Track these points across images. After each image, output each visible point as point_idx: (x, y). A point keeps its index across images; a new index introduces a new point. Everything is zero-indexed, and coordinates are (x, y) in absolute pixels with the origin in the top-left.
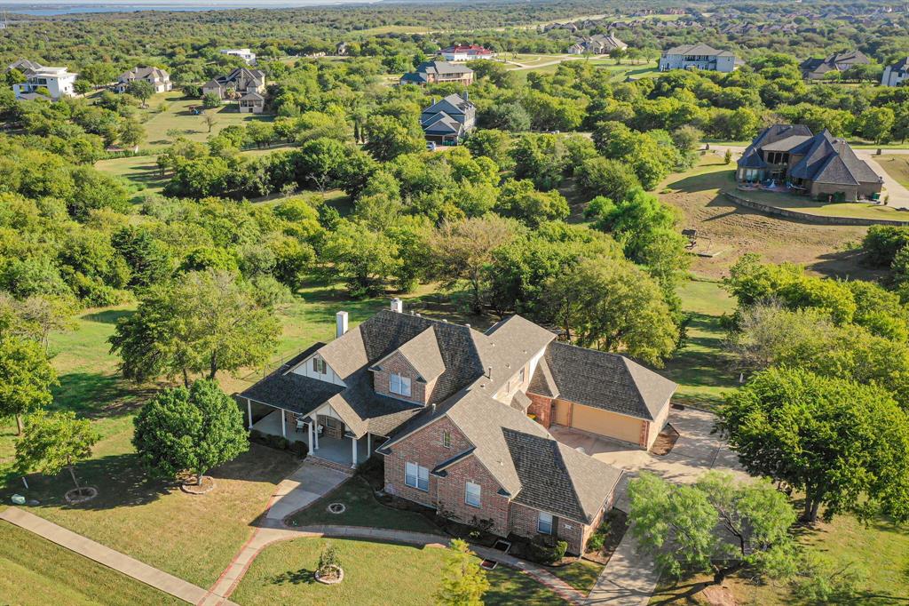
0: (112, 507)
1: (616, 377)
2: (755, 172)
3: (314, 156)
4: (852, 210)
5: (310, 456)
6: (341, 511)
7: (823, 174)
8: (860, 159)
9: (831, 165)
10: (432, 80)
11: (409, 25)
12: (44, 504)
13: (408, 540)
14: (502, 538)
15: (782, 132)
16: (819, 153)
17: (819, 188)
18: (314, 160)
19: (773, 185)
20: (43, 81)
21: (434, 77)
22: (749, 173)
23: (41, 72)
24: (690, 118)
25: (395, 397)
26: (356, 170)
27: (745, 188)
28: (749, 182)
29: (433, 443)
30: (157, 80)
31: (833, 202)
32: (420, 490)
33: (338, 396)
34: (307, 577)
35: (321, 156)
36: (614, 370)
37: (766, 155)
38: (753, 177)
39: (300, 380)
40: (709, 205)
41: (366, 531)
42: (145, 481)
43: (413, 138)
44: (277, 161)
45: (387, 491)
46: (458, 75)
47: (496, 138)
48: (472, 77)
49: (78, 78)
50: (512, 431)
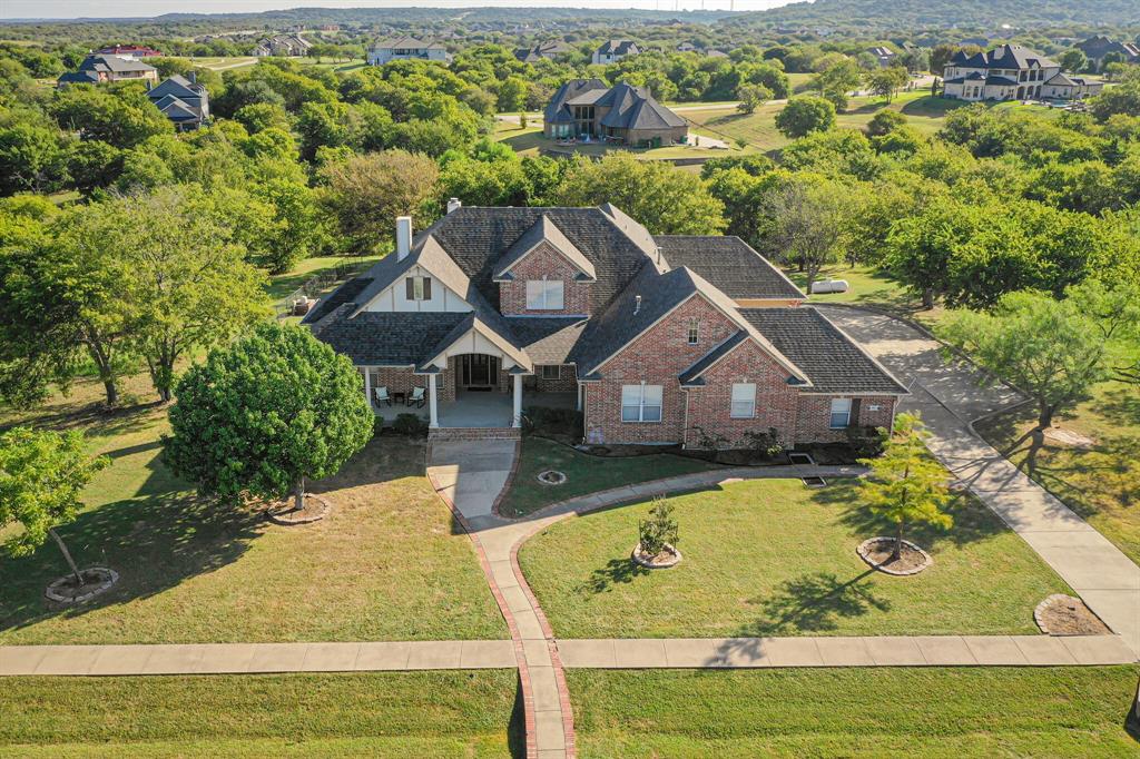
0: (175, 583)
1: (741, 260)
2: (567, 128)
3: (14, 149)
4: (672, 153)
5: (435, 430)
6: (561, 482)
7: (638, 120)
9: (643, 111)
10: (105, 79)
13: (691, 486)
14: (792, 451)
15: (580, 86)
16: (627, 102)
17: (638, 135)
18: (15, 155)
19: (588, 139)
21: (107, 76)
22: (561, 128)
24: (459, 91)
25: (538, 316)
26: (93, 159)
27: (562, 144)
28: (563, 138)
29: (671, 344)
31: (653, 147)
32: (647, 424)
33: (478, 321)
34: (630, 567)
35: (25, 149)
36: (735, 253)
37: (573, 110)
38: (566, 133)
39: (384, 318)
42: (192, 530)
43: (153, 119)
45: (591, 441)
46: (138, 73)
47: (268, 113)
48: (156, 76)
50: (752, 310)
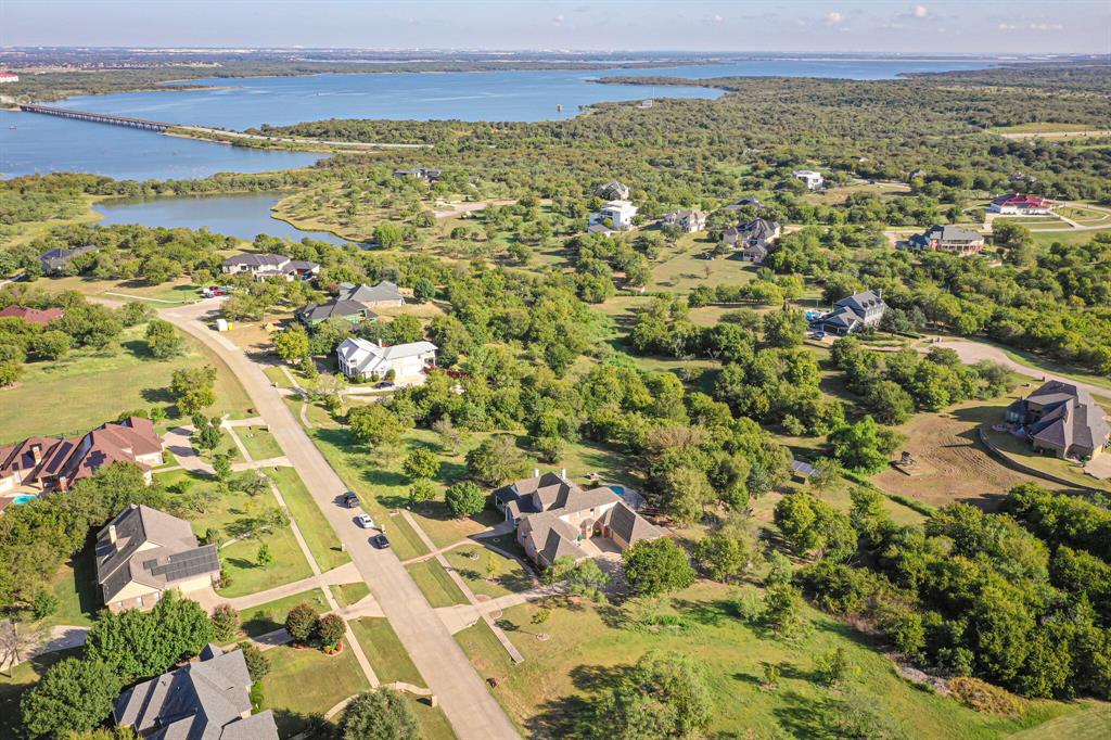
2: (1017, 416)
4: (1051, 465)
8: (1088, 425)
9: (1052, 426)
10: (935, 245)
11: (1066, 122)
12: (415, 512)
16: (1053, 415)
17: (1037, 442)
19: (1021, 429)
20: (610, 213)
21: (938, 242)
22: (1011, 414)
23: (612, 206)
27: (997, 428)
28: (1011, 422)
30: (692, 222)
31: (1044, 455)
33: (514, 502)
34: (467, 555)
37: (1030, 405)
38: (1015, 419)
39: (510, 492)
40: (958, 435)
41: (499, 550)
44: (693, 334)
46: (966, 241)
48: (981, 244)
49: (638, 212)
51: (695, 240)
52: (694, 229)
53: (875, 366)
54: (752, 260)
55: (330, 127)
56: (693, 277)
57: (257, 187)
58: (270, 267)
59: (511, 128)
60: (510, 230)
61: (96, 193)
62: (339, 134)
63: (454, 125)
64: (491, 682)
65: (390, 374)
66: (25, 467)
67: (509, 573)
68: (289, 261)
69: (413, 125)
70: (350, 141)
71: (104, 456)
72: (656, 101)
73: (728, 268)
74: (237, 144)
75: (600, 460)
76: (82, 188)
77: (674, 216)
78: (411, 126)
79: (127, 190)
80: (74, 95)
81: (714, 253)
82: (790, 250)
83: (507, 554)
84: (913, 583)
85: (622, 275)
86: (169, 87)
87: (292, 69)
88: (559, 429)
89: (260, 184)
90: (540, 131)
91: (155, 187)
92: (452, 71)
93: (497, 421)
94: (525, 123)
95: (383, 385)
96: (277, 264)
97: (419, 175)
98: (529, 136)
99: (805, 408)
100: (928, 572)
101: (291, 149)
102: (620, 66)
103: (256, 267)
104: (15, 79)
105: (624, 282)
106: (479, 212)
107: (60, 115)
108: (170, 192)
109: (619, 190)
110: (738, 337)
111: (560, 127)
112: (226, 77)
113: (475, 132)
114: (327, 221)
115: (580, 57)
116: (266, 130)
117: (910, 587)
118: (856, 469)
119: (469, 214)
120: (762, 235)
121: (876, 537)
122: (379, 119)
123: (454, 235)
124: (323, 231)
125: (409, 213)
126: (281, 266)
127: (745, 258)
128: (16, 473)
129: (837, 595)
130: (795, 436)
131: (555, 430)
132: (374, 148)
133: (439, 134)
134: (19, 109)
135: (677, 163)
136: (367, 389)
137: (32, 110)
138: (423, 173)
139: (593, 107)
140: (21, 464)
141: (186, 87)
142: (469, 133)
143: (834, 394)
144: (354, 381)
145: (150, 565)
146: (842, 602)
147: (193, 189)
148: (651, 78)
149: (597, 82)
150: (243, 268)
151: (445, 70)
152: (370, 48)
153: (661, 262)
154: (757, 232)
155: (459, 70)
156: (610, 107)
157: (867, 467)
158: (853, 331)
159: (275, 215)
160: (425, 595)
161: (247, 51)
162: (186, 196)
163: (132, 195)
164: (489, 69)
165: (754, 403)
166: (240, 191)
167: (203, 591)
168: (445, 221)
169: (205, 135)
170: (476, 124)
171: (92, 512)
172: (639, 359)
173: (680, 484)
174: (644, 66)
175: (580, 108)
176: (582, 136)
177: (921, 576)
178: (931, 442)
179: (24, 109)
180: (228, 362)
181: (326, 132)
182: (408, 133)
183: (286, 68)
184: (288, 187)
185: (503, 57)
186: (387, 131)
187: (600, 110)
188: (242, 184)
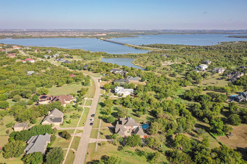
12: (103, 120)
20: (200, 67)
33: (119, 122)
34: (104, 130)
51: (219, 75)
52: (220, 72)
53: (236, 110)
54: (232, 81)
55: (155, 45)
56: (213, 83)
57: (132, 56)
58: (118, 72)
59: (195, 47)
60: (177, 69)
61: (104, 56)
62: (156, 47)
63: (182, 46)
64: (88, 153)
65: (123, 94)
66: (49, 100)
67: (109, 135)
68: (122, 71)
69: (172, 45)
70: (158, 48)
71: (59, 100)
72: (239, 42)
73: (224, 82)
74: (136, 48)
75: (150, 118)
76: (102, 55)
77: (216, 69)
78: (172, 46)
79: (109, 55)
80: (114, 38)
81: (222, 79)
82: (242, 80)
83: (112, 132)
84: (196, 161)
85: (195, 81)
86: (131, 37)
87: (158, 33)
88: (143, 110)
89: (133, 56)
90: (203, 48)
91: (114, 55)
92: (193, 34)
93: (135, 107)
94: (199, 46)
95: (120, 96)
96: (119, 71)
97: (165, 56)
98: (199, 49)
99: (210, 117)
100: (201, 159)
101: (146, 49)
102: (237, 33)
103: (115, 71)
104: (106, 35)
105: (195, 83)
106: (172, 64)
107: (109, 41)
108: (116, 56)
109: (208, 62)
110: (207, 98)
111: (208, 47)
112: (143, 35)
113: (186, 47)
114: (141, 64)
115: (228, 31)
116: (143, 45)
117: (195, 162)
118: (214, 134)
119: (170, 65)
120: (237, 75)
121: (199, 149)
122: (165, 44)
123: (163, 69)
124: (139, 66)
125: (157, 63)
126: (120, 72)
127: (230, 80)
128: (48, 101)
129: (173, 158)
130: (206, 123)
131: (142, 110)
132: (162, 50)
133: (178, 48)
134: (103, 40)
135: (231, 56)
136: (117, 97)
137: (105, 40)
138: (166, 56)
139: (222, 43)
140: (49, 99)
141: (134, 37)
142: (185, 48)
143: (224, 115)
144: (115, 95)
145: (51, 119)
146: (173, 160)
147: (120, 56)
148: (243, 36)
149: (228, 37)
150: (113, 71)
151: (191, 34)
152: (177, 29)
153: (207, 79)
154: (236, 74)
155: (195, 34)
156: (226, 43)
157: (218, 134)
158: (241, 101)
159: (132, 62)
160: (91, 135)
161: (151, 30)
162: (119, 57)
163: (110, 57)
164: (202, 34)
165: (199, 114)
166: (129, 57)
167: (58, 125)
168: (164, 66)
169: (131, 46)
170: (187, 46)
171: (49, 108)
172: (184, 100)
173: (153, 125)
174: (244, 33)
175: (218, 43)
176: (213, 49)
177: (199, 160)
178: (242, 132)
179: (104, 40)
180: (96, 88)
181: (154, 46)
182: (171, 47)
183: (156, 33)
184: (139, 57)
185: (207, 31)
186: (166, 47)
187: (223, 43)
188: (130, 56)
